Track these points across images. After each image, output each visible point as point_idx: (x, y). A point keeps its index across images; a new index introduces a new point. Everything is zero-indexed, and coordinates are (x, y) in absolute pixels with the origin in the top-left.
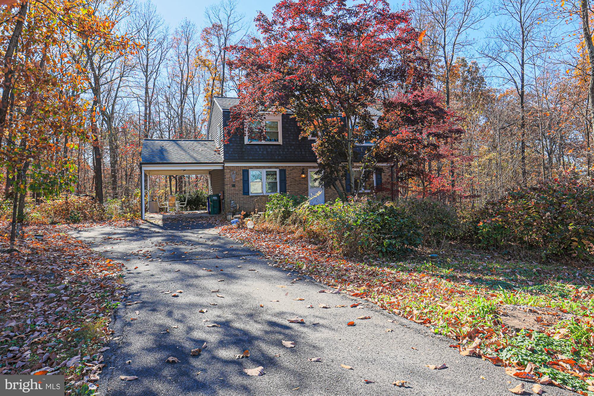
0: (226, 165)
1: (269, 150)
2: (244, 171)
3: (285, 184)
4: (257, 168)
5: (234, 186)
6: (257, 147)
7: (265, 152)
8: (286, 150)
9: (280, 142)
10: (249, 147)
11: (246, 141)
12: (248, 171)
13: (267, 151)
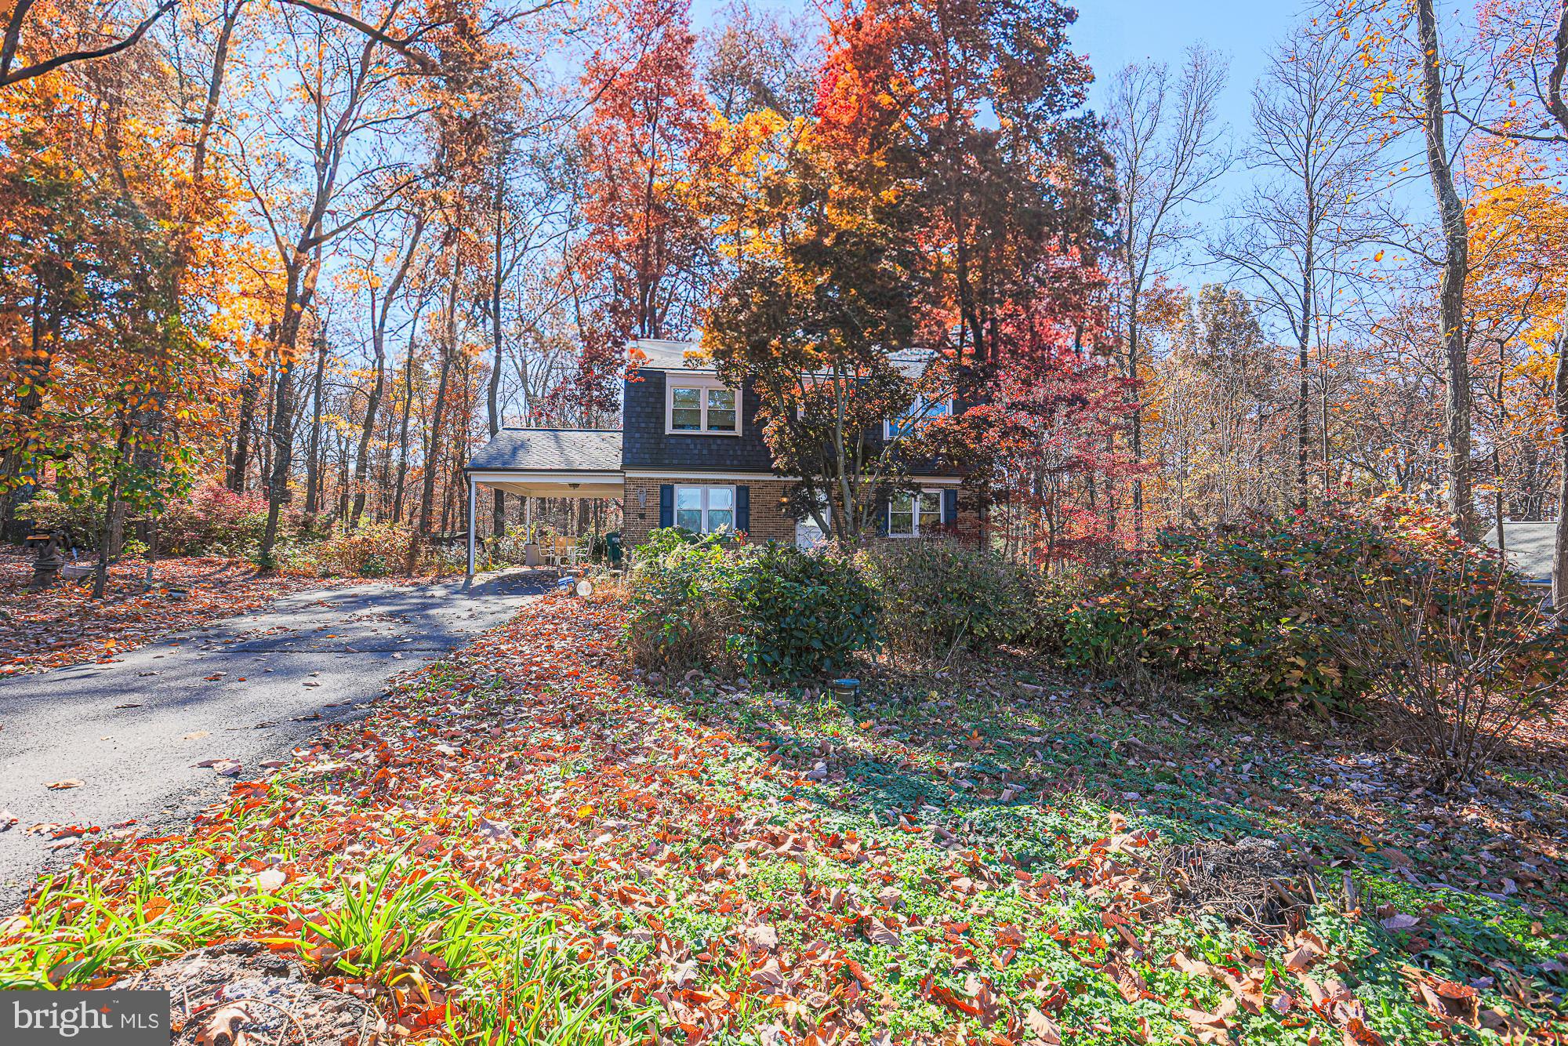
0: (629, 474)
1: (714, 447)
2: (663, 487)
3: (748, 515)
4: (690, 482)
5: (642, 516)
6: (689, 441)
7: (705, 452)
8: (749, 448)
9: (738, 431)
10: (672, 441)
11: (669, 430)
12: (671, 488)
13: (710, 450)
